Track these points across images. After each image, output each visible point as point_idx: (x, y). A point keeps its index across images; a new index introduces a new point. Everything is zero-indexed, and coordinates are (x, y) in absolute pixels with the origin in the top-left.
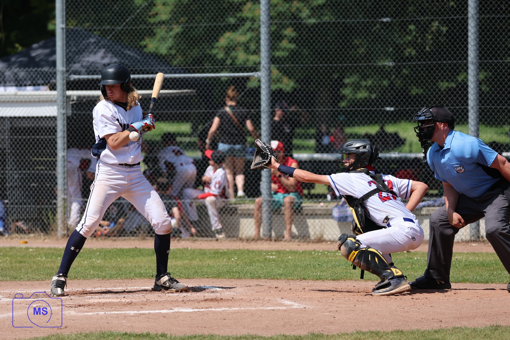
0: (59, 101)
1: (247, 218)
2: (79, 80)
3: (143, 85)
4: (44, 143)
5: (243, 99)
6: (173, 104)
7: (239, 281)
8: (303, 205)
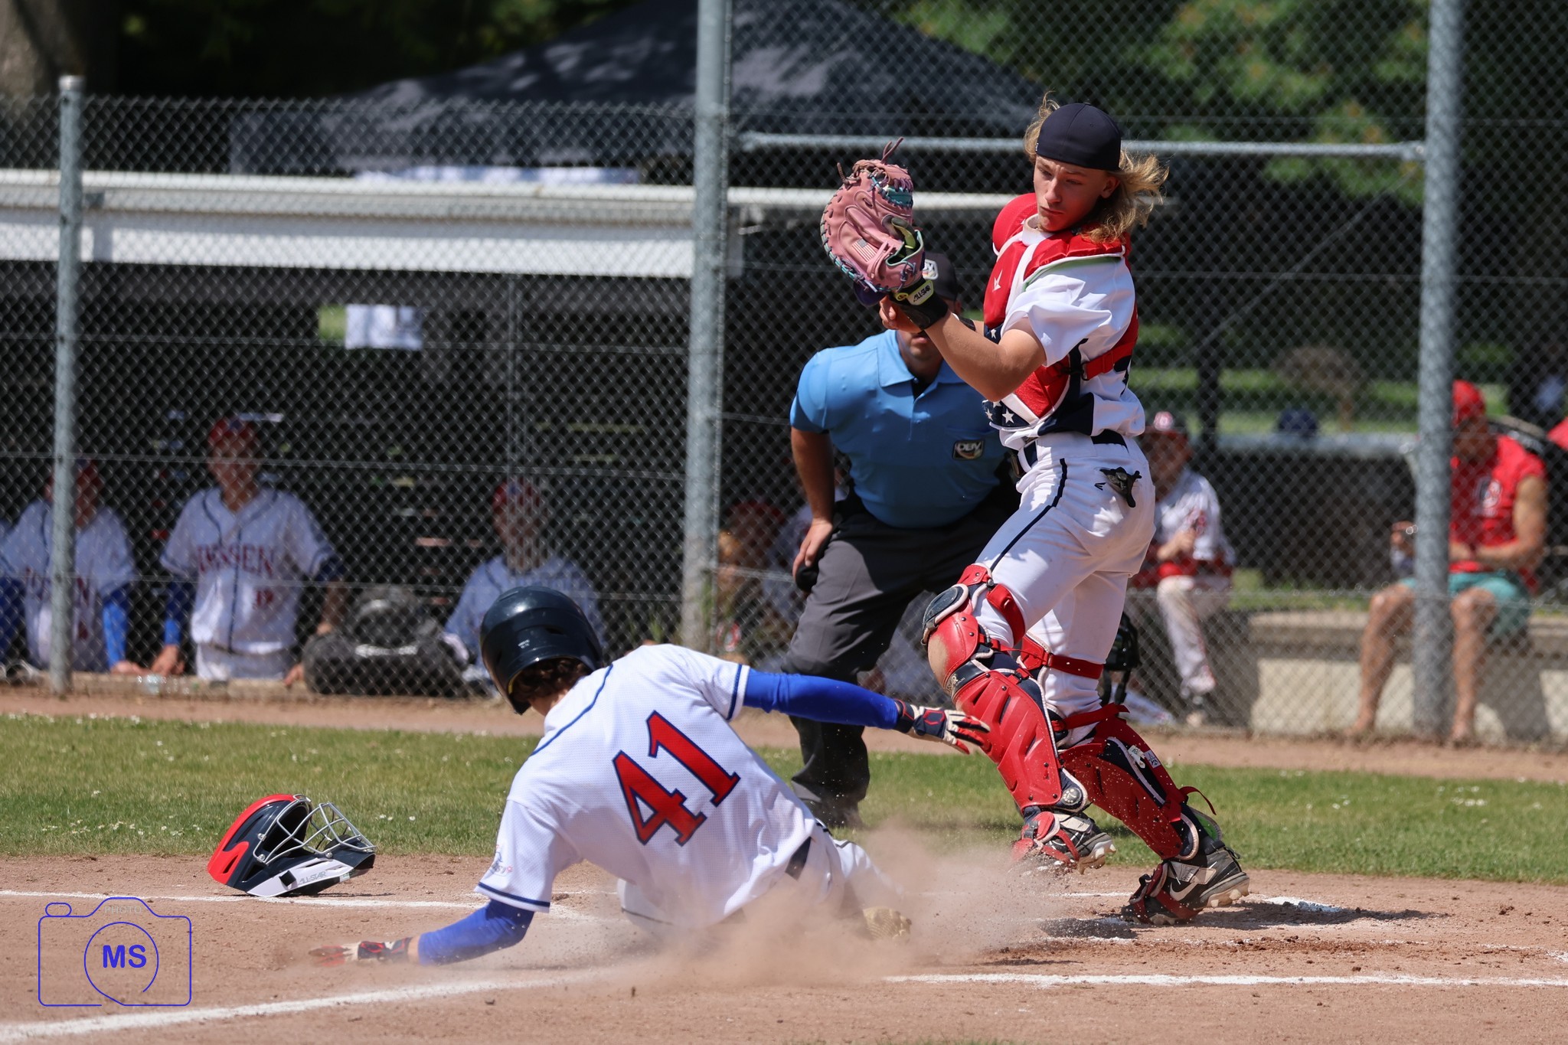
0: (699, 224)
2: (776, 150)
3: (1005, 175)
4: (643, 371)
5: (1359, 237)
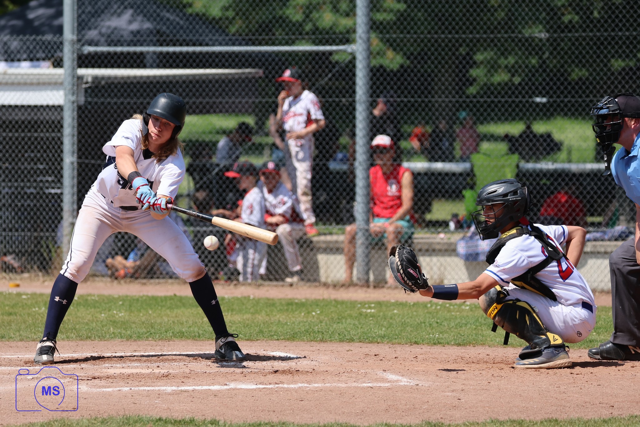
0: (66, 84)
1: (334, 254)
2: (96, 53)
3: (188, 61)
4: (45, 143)
5: (330, 83)
6: (230, 90)
7: (322, 344)
8: (415, 236)
